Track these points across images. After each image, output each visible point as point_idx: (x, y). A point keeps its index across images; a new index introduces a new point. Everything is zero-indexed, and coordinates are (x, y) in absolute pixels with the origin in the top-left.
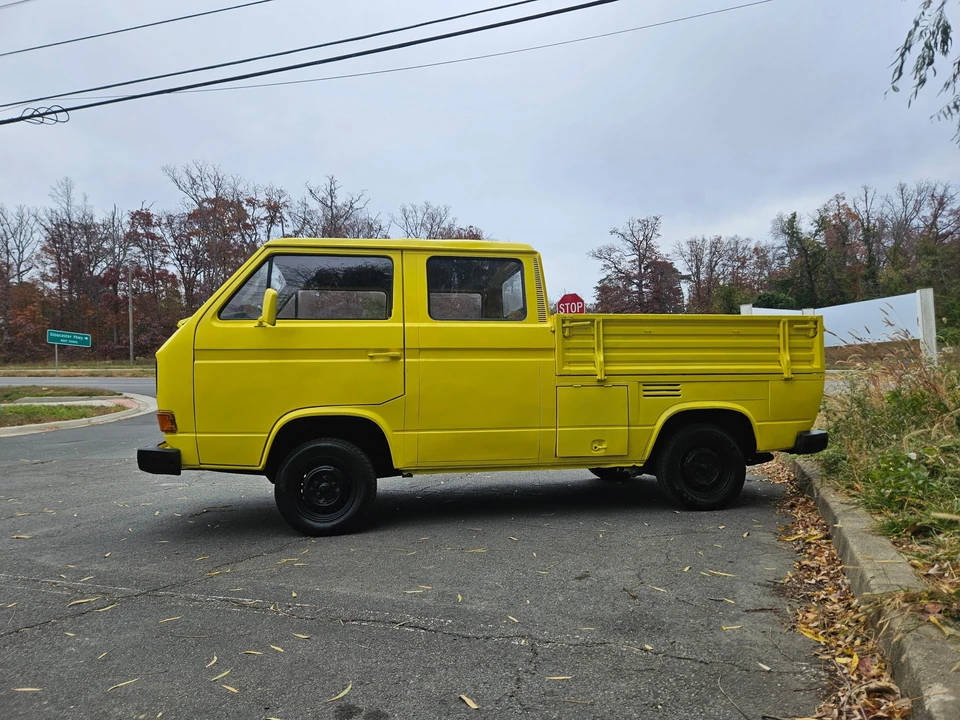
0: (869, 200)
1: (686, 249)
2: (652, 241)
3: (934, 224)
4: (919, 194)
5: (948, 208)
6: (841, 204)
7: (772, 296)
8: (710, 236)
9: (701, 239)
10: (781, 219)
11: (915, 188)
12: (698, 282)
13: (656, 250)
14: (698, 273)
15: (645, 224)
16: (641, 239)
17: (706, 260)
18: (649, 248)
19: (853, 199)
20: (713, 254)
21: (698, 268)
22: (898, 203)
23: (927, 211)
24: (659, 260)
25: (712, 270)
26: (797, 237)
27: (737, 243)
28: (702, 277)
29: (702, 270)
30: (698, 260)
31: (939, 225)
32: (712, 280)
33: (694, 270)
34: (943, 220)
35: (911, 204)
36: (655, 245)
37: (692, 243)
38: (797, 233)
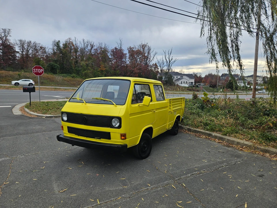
0: (76, 41)
1: (18, 42)
2: (7, 38)
3: (91, 52)
4: (88, 42)
5: (94, 48)
6: (70, 41)
7: (53, 64)
8: (27, 40)
9: (24, 40)
10: (55, 41)
11: (86, 41)
12: (22, 54)
13: (10, 41)
14: (23, 52)
15: (5, 31)
16: (3, 35)
17: (26, 47)
18: (6, 40)
19: (73, 40)
20: (28, 46)
21: (23, 49)
22: (83, 43)
23: (89, 48)
24: (11, 45)
25: (28, 52)
26: (60, 48)
27: (36, 44)
28: (24, 53)
29: (24, 51)
30: (23, 47)
31: (92, 52)
32: (27, 55)
33: (22, 50)
34: (92, 51)
35: (86, 45)
36: (9, 39)
37: (21, 41)
38: (59, 46)
